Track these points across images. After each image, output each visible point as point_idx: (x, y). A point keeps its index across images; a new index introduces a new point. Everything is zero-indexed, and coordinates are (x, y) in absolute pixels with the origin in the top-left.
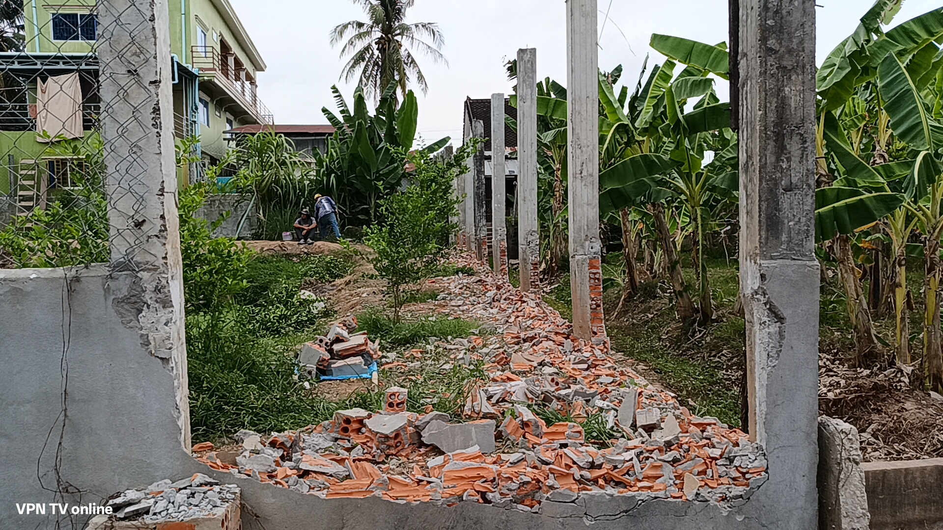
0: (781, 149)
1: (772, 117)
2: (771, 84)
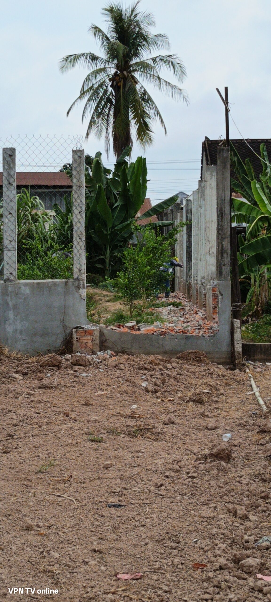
0: (222, 256)
1: (220, 249)
2: (220, 241)
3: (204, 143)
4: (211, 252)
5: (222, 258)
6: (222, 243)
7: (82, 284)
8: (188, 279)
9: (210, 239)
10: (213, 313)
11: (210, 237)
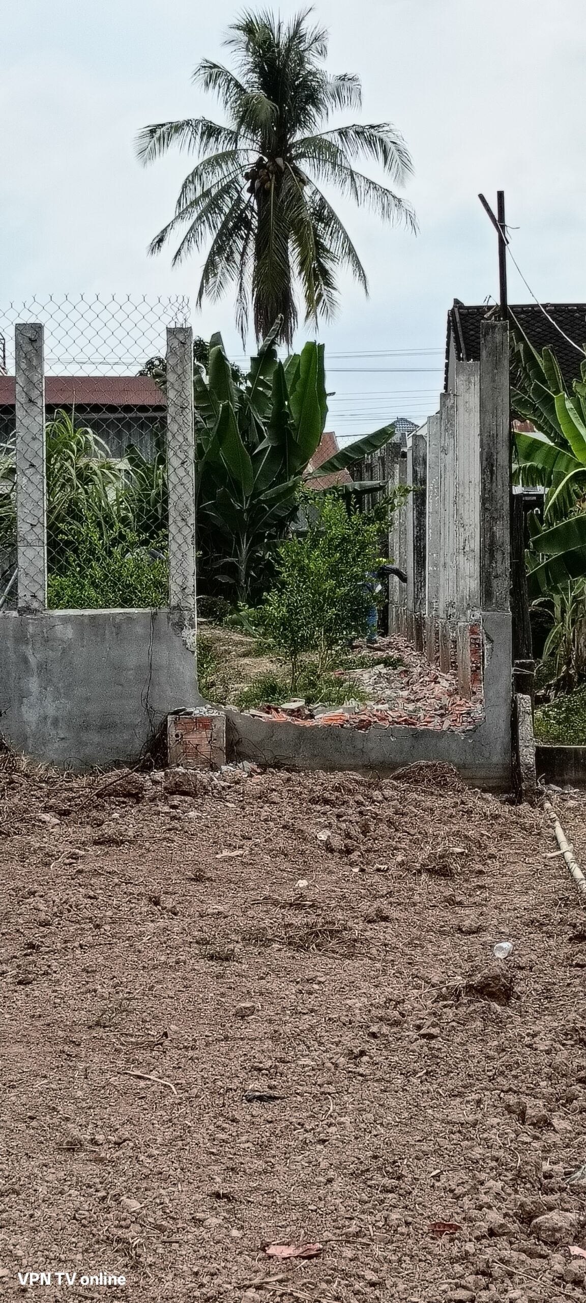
0: (492, 557)
1: (488, 542)
2: (487, 525)
3: (452, 314)
4: (467, 549)
5: (491, 562)
6: (491, 529)
7: (188, 618)
8: (417, 606)
9: (467, 521)
10: (473, 681)
11: (465, 517)
